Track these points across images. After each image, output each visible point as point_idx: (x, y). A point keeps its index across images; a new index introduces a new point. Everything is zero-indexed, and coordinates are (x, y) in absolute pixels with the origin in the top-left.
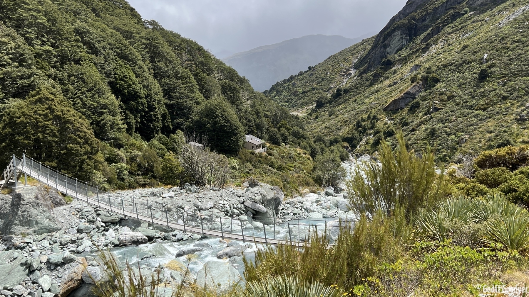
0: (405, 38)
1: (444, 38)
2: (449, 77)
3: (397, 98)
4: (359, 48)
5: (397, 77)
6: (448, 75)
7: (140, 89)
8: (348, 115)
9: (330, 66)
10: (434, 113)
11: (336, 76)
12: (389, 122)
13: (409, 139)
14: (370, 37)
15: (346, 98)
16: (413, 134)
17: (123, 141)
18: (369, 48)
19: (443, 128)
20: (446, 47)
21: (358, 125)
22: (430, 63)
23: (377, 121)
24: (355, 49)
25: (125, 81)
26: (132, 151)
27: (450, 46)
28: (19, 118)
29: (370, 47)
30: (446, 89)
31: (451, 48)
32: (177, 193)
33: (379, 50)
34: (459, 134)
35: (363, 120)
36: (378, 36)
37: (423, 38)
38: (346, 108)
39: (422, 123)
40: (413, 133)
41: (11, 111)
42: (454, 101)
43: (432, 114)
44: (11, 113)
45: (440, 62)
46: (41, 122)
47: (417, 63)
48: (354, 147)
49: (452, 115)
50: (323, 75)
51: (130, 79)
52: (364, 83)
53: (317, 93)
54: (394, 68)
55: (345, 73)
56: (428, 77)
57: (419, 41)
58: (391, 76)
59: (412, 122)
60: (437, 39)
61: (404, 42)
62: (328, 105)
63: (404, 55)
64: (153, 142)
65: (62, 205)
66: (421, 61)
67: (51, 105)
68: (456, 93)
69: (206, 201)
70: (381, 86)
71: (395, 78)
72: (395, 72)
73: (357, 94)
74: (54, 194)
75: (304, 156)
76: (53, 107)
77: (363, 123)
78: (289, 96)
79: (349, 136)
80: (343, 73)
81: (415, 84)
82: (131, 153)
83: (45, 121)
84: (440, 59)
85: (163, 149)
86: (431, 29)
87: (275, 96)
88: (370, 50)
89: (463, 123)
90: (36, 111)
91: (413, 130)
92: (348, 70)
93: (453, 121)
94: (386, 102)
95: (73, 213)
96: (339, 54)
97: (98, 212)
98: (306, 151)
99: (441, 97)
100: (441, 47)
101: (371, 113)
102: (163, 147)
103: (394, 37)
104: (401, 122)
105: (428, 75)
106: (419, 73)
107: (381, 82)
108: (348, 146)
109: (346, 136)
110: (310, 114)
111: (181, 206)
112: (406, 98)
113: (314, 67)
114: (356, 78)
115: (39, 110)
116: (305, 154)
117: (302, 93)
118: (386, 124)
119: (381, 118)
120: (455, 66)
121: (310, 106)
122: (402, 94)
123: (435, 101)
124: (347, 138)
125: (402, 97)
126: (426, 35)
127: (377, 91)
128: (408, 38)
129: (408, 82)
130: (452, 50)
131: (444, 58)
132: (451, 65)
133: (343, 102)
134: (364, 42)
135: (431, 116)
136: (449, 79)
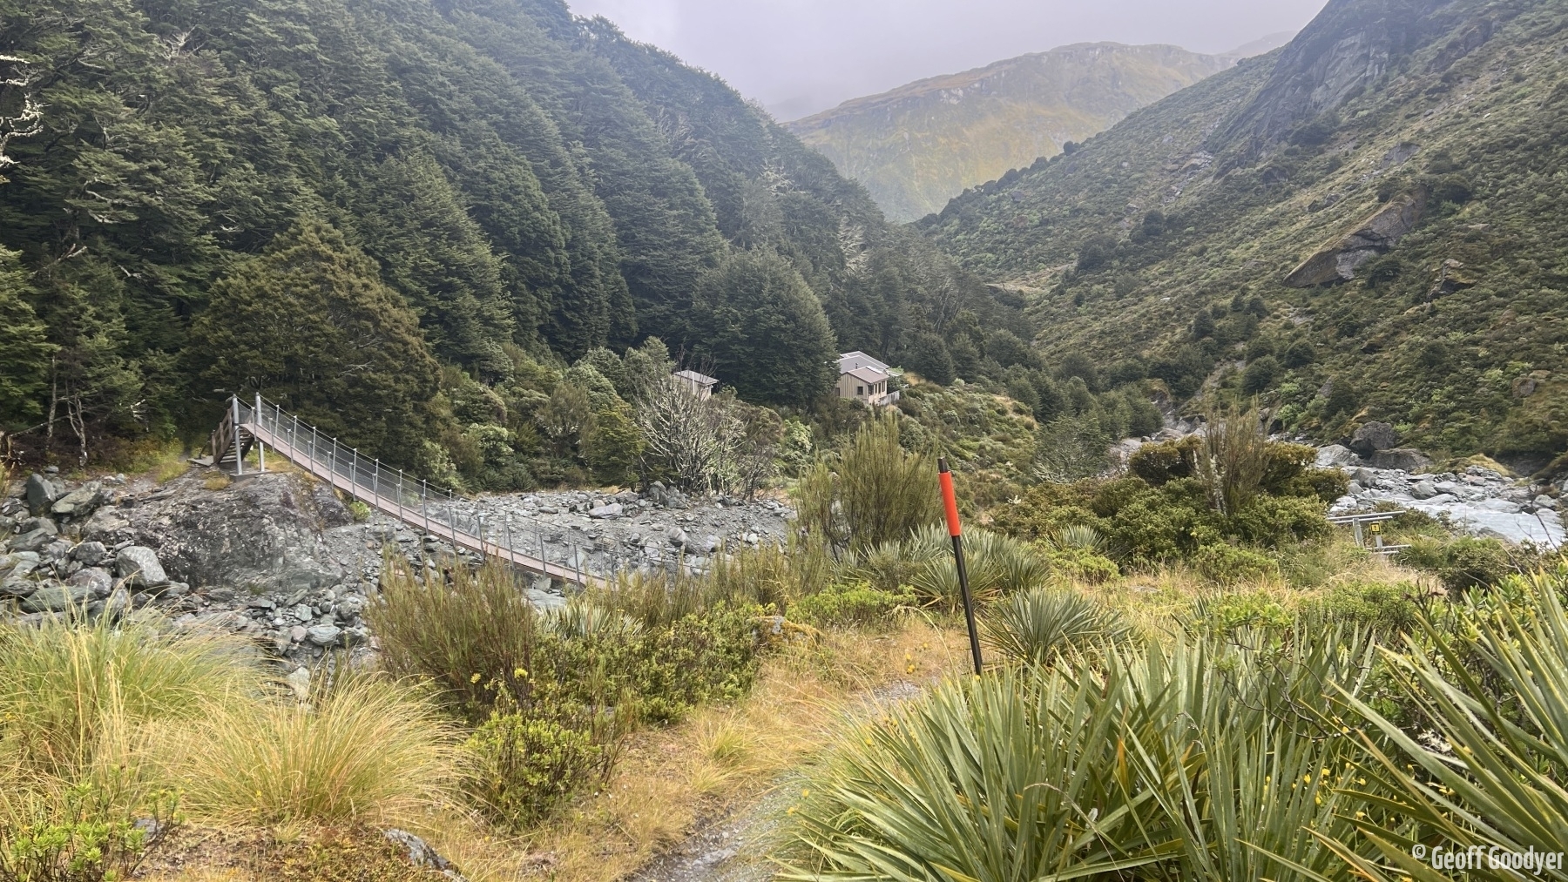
0: (1374, 58)
1: (1501, 58)
2: (1504, 186)
3: (1329, 248)
4: (1227, 86)
5: (1337, 181)
6: (1501, 178)
7: (554, 223)
8: (1174, 295)
9: (1130, 143)
10: (1443, 298)
11: (1150, 173)
12: (1298, 321)
13: (1357, 377)
14: (1264, 52)
15: (1173, 243)
16: (1368, 362)
17: (503, 365)
18: (1257, 87)
19: (1465, 344)
20: (1507, 86)
21: (1202, 330)
22: (1449, 138)
23: (1260, 317)
24: (1213, 88)
25: (515, 203)
26: (525, 392)
27: (1520, 84)
28: (249, 304)
29: (1261, 86)
30: (1491, 222)
31: (1523, 91)
32: (631, 506)
33: (1288, 93)
34: (1516, 365)
35: (1219, 313)
36: (1288, 51)
37: (1433, 57)
38: (1170, 273)
39: (1400, 327)
40: (1368, 357)
41: (229, 285)
42: (1512, 261)
43: (1435, 302)
44: (230, 291)
45: (1483, 135)
46: (301, 315)
47: (1407, 138)
48: (1184, 393)
49: (1502, 306)
50: (1107, 170)
51: (528, 195)
52: (1231, 199)
53: (1087, 225)
54: (1330, 154)
55: (1176, 166)
56: (1435, 183)
57: (1420, 67)
58: (1319, 178)
59: (1368, 324)
60: (1481, 61)
61: (1372, 70)
62: (1116, 263)
63: (1365, 113)
64: (581, 368)
65: (345, 523)
66: (1421, 130)
67: (325, 271)
68: (1520, 235)
69: (704, 533)
70: (1286, 208)
71: (1331, 184)
72: (1335, 165)
73: (1209, 232)
74: (324, 495)
75: (1016, 417)
76: (330, 276)
77: (1219, 323)
78: (999, 233)
79: (1172, 361)
80: (1170, 167)
81: (1390, 204)
82: (522, 396)
83: (310, 313)
84: (1481, 125)
85: (606, 390)
86: (1460, 28)
87: (957, 233)
88: (1262, 93)
89: (1532, 333)
90: (288, 286)
91: (1372, 349)
92: (1188, 156)
93: (1503, 325)
94: (1295, 260)
95: (370, 544)
96: (1162, 105)
97: (432, 545)
98: (1022, 405)
99: (1469, 246)
100: (1490, 87)
101: (1244, 291)
102: (605, 381)
103: (1341, 55)
104: (1337, 324)
105: (1435, 176)
106: (1411, 171)
107: (1285, 195)
108: (1165, 390)
109: (1162, 360)
110: (1060, 291)
111: (636, 541)
112: (1359, 248)
113: (1083, 145)
114: (1210, 180)
115: (296, 285)
116: (1019, 411)
117: (1041, 224)
118: (1288, 326)
119: (1273, 310)
120: (1525, 150)
121: (1063, 263)
122: (1345, 237)
123: (1447, 262)
124: (1165, 366)
125: (1345, 243)
126: (1443, 47)
127: (1271, 224)
128: (1385, 55)
129: (1371, 197)
130: (1523, 96)
131: (1495, 122)
132: (1511, 148)
133: (1163, 257)
134: (1245, 66)
135: (1433, 306)
136: (1501, 191)
